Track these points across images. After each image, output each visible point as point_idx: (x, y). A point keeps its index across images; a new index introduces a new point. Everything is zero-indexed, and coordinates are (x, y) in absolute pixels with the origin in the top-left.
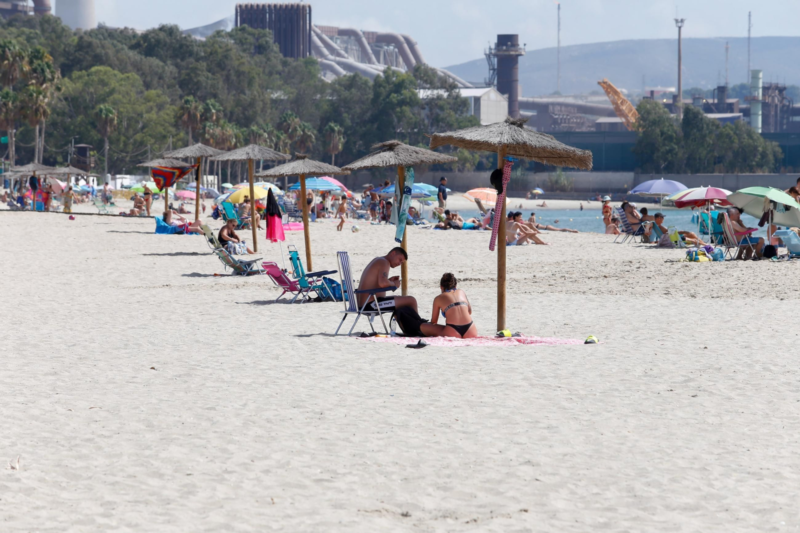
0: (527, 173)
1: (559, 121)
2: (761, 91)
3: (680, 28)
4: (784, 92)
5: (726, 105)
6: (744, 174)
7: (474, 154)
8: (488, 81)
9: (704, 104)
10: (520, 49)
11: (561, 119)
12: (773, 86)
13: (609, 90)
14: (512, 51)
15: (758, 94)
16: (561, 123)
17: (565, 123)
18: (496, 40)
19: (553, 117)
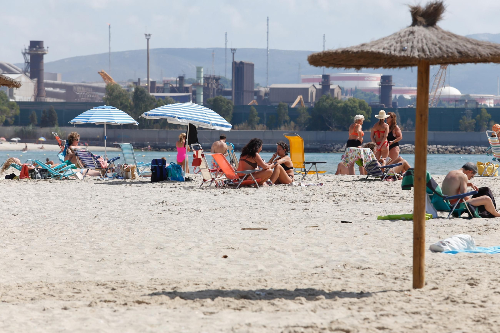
0: (35, 127)
1: (80, 97)
2: (202, 80)
3: (148, 39)
4: (219, 81)
5: (184, 88)
6: (171, 130)
7: (2, 115)
8: (24, 70)
9: (171, 87)
10: (45, 50)
11: (81, 95)
12: (212, 77)
13: (105, 77)
14: (39, 51)
15: (201, 81)
16: (81, 97)
17: (84, 98)
18: (29, 44)
19: (76, 94)
